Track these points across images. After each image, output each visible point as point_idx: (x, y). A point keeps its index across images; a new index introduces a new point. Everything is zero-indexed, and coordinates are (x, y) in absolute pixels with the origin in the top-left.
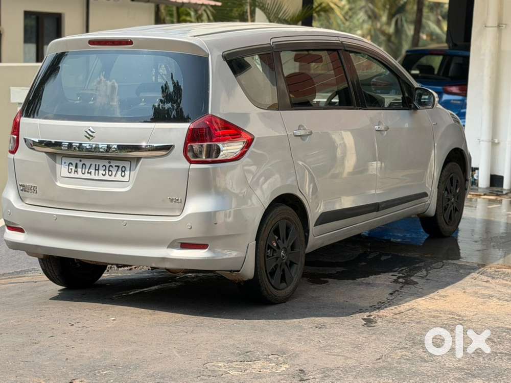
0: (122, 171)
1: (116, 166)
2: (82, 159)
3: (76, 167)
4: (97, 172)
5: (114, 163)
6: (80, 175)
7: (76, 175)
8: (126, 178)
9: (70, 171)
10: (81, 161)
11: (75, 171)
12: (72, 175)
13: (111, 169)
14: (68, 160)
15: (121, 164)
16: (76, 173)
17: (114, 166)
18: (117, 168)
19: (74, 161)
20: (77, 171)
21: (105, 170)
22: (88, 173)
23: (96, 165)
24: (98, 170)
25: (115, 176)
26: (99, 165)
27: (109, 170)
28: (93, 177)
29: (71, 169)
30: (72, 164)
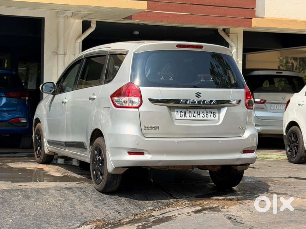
0: (214, 115)
1: (210, 112)
2: (188, 109)
3: (185, 114)
4: (199, 115)
5: (208, 110)
6: (188, 118)
7: (185, 118)
8: (217, 118)
9: (181, 116)
10: (187, 110)
11: (185, 116)
12: (183, 118)
13: (207, 113)
14: (179, 110)
15: (213, 111)
16: (185, 117)
17: (209, 112)
18: (211, 113)
19: (183, 110)
20: (186, 116)
21: (204, 115)
22: (193, 116)
23: (198, 112)
24: (200, 115)
25: (210, 117)
26: (200, 112)
27: (206, 115)
28: (196, 118)
29: (182, 115)
30: (182, 112)
